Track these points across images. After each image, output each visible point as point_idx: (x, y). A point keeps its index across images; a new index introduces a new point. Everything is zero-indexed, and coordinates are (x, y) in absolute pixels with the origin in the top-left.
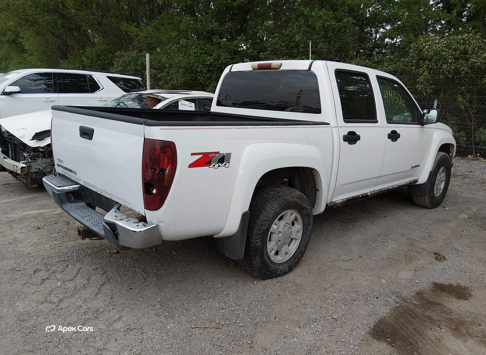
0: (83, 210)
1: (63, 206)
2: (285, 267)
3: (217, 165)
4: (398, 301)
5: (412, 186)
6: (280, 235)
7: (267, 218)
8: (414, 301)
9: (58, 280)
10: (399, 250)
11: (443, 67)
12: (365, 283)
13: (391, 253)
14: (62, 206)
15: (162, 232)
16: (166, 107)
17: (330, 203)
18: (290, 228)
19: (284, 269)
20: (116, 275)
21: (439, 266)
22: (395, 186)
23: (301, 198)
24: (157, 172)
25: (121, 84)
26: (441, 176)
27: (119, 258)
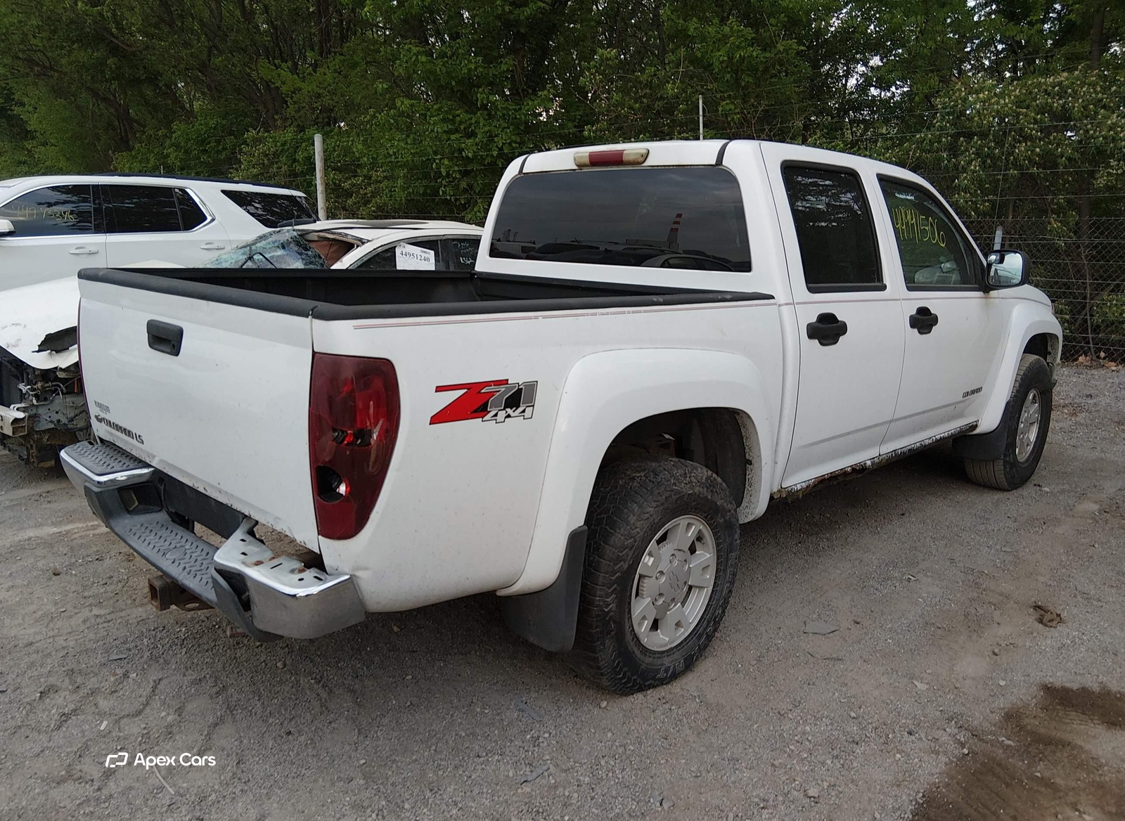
0: (161, 532)
1: (113, 523)
2: (677, 661)
3: (502, 414)
4: (962, 739)
5: (965, 440)
6: (663, 579)
7: (629, 542)
8: (1003, 738)
9: (102, 715)
10: (949, 602)
11: (1017, 151)
12: (876, 693)
13: (929, 609)
14: (109, 523)
15: (364, 593)
16: (366, 261)
17: (779, 491)
18: (685, 561)
19: (675, 666)
20: (251, 696)
21: (1050, 639)
22: (927, 442)
23: (710, 485)
24: (347, 439)
25: (257, 208)
26: (1031, 410)
27: (257, 647)
